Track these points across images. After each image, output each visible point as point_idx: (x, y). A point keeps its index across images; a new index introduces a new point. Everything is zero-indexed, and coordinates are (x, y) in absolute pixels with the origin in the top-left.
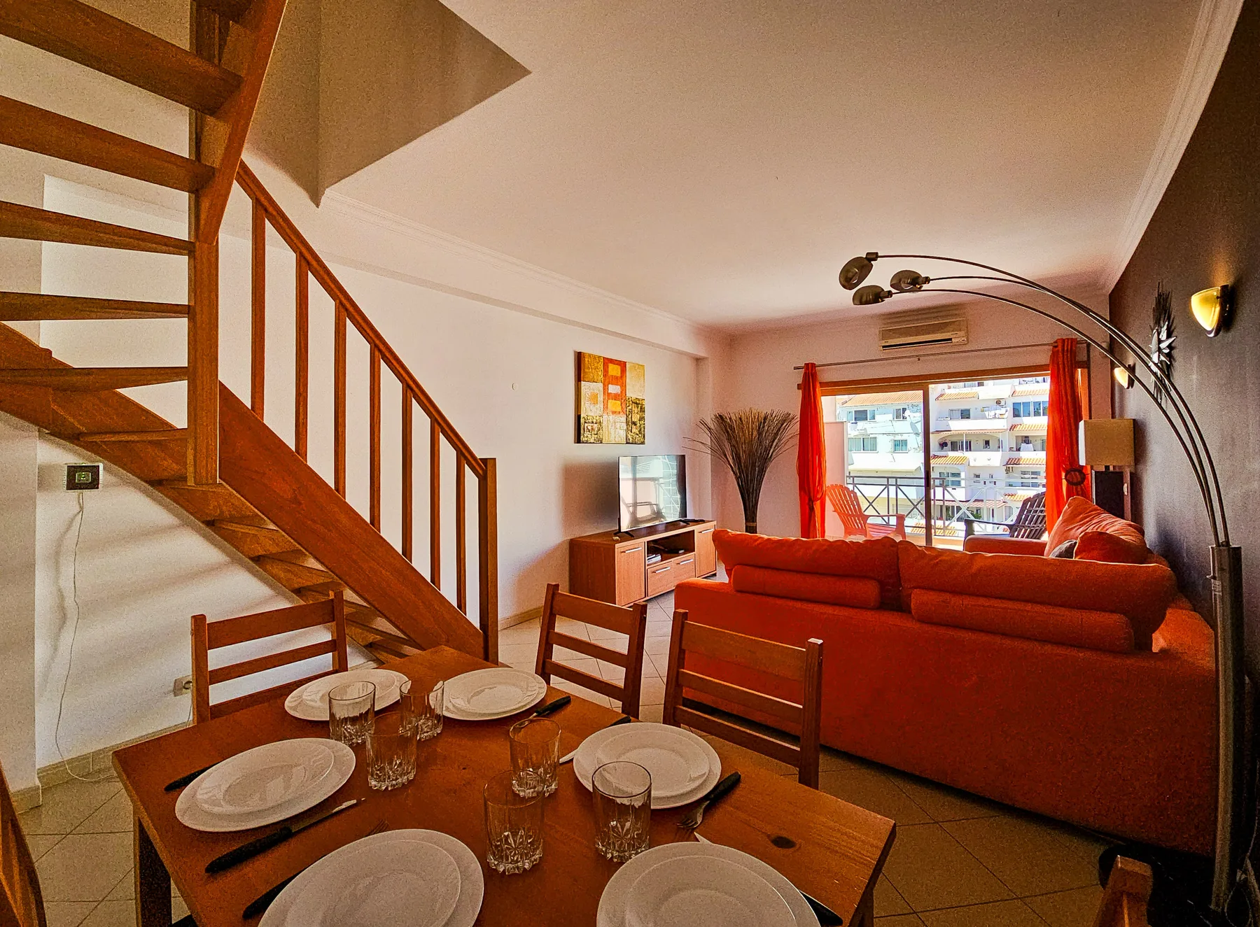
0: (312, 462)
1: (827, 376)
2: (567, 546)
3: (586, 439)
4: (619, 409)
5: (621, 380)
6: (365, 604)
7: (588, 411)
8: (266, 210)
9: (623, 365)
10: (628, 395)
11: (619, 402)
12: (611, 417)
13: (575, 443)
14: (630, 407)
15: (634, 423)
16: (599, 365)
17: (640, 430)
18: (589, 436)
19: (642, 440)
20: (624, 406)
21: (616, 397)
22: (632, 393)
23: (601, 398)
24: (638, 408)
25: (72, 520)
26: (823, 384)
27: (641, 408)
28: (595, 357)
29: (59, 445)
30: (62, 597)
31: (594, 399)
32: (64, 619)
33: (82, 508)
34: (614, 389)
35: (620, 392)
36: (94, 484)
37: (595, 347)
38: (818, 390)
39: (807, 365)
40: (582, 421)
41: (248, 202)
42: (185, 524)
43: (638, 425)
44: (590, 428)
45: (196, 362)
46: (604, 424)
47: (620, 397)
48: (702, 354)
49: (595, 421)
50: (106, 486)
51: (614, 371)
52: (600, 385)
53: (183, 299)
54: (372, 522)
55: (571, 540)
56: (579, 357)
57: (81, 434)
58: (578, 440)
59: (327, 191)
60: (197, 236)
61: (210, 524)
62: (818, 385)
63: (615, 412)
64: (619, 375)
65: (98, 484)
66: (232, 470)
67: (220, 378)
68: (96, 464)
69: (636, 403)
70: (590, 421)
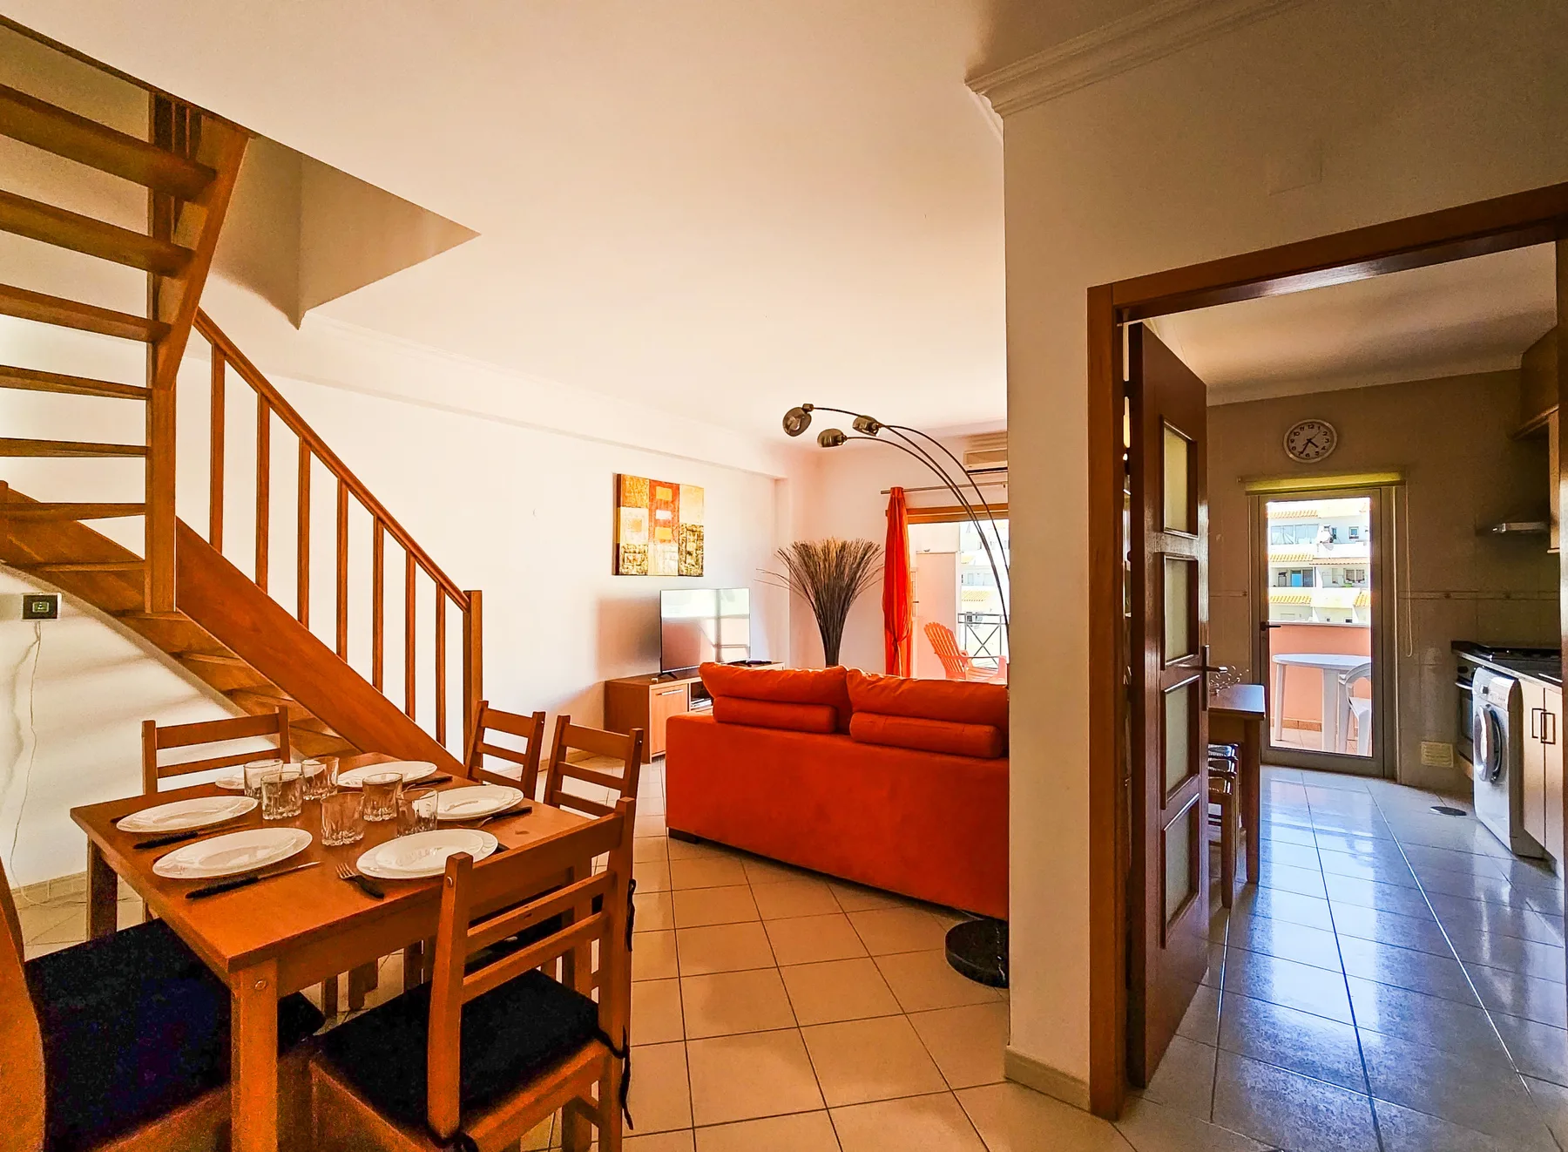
0: (273, 592)
1: (914, 501)
2: (601, 689)
3: (626, 570)
4: (669, 537)
5: (673, 504)
6: (338, 736)
7: (628, 539)
8: (225, 354)
9: (675, 489)
10: (682, 521)
11: (670, 530)
12: (660, 546)
13: (613, 574)
14: (684, 535)
15: (690, 553)
16: (643, 488)
17: (697, 560)
18: (630, 567)
19: (699, 572)
20: (676, 534)
21: (666, 524)
22: (687, 517)
23: (646, 524)
24: (694, 535)
25: (28, 651)
26: (909, 511)
27: (698, 536)
28: (638, 479)
29: (13, 575)
30: (18, 727)
31: (637, 525)
32: (19, 747)
33: (39, 638)
34: (663, 515)
35: (670, 519)
36: (52, 614)
37: (639, 468)
38: (905, 517)
39: (893, 489)
40: (621, 550)
41: (208, 347)
42: (151, 656)
43: (694, 555)
44: (631, 558)
45: (152, 498)
46: (650, 554)
47: (672, 524)
48: (780, 475)
49: (637, 551)
50: (65, 615)
51: (664, 494)
52: (645, 512)
53: (141, 441)
54: (339, 653)
55: (606, 682)
56: (619, 480)
57: (39, 564)
58: (617, 573)
59: (308, 313)
60: (154, 381)
61: (178, 656)
62: (905, 511)
63: (665, 541)
64: (670, 499)
65: (56, 613)
66: (189, 601)
67: (178, 514)
68: (54, 594)
69: (693, 531)
70: (632, 550)
